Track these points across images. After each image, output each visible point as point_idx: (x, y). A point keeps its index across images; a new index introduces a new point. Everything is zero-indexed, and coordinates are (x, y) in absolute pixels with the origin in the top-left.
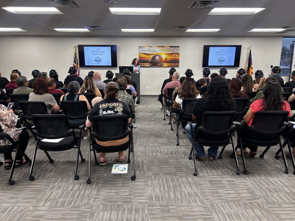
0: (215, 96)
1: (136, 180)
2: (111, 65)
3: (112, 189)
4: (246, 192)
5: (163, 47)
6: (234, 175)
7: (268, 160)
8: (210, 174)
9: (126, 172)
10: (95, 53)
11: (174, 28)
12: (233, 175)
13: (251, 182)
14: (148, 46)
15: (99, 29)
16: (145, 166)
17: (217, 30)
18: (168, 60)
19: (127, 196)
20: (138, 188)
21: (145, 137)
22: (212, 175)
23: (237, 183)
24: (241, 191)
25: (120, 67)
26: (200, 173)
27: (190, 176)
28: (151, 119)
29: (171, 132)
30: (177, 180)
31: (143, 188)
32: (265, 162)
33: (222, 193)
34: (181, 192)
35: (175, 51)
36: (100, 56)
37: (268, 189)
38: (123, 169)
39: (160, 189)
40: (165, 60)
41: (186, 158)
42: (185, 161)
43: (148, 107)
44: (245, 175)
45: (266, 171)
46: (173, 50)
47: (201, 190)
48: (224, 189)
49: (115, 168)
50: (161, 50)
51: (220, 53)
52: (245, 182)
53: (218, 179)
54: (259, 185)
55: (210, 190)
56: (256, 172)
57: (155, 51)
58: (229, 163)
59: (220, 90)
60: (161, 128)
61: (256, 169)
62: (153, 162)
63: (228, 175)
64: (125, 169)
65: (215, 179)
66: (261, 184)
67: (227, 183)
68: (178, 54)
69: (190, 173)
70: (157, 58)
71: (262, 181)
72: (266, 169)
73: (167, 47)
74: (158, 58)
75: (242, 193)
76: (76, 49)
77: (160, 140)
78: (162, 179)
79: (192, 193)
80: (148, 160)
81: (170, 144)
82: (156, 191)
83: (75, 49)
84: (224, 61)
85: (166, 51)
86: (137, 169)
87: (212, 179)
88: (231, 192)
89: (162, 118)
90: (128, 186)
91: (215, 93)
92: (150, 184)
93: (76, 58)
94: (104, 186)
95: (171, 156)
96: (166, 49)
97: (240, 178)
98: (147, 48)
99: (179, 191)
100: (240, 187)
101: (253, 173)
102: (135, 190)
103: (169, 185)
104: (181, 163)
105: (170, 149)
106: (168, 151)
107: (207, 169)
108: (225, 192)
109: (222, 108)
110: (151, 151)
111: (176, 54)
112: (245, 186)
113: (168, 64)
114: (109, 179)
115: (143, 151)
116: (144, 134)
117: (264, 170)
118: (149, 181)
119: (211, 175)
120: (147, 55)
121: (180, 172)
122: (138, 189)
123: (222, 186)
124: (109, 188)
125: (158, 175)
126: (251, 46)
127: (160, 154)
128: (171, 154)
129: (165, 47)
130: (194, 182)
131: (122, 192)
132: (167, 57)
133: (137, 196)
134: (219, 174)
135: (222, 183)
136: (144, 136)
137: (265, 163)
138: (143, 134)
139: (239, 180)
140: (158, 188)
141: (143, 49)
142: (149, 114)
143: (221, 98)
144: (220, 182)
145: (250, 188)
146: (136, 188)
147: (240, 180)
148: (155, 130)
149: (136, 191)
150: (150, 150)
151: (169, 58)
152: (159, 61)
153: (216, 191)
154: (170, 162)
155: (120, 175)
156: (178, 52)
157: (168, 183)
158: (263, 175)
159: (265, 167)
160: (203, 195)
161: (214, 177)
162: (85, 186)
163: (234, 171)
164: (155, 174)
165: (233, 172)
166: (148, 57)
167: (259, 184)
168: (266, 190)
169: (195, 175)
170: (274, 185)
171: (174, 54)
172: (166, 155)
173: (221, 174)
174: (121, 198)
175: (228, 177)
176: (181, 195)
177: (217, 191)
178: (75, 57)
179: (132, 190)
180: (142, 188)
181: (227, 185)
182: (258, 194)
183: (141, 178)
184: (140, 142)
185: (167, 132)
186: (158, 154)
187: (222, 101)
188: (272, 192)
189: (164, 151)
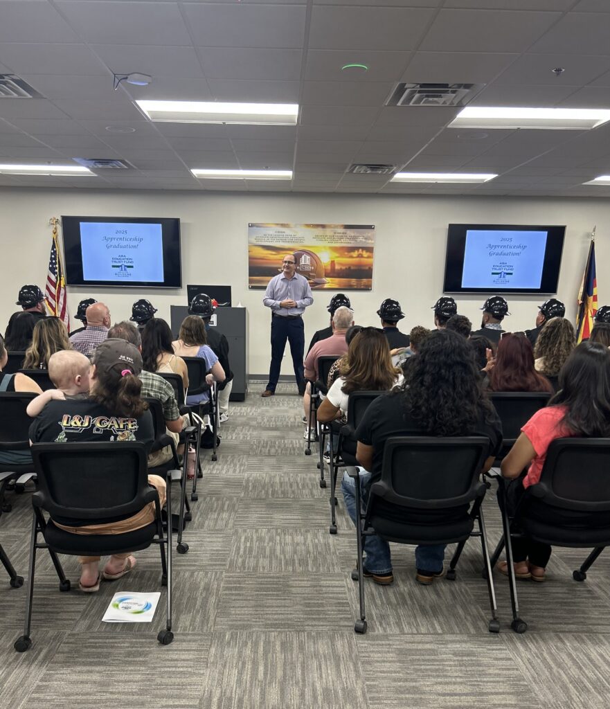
0: (428, 388)
1: (174, 645)
2: (163, 281)
3: (91, 672)
4: (507, 688)
5: (323, 226)
6: (482, 635)
7: (596, 589)
8: (406, 629)
9: (148, 617)
10: (115, 243)
11: (353, 170)
12: (479, 634)
13: (529, 660)
14: (278, 224)
15: (123, 169)
16: (213, 600)
17: (488, 177)
18: (337, 267)
19: (133, 694)
20: (174, 669)
21: (236, 508)
22: (412, 634)
23: (485, 660)
24: (489, 688)
25: (189, 287)
26: (378, 623)
27: (342, 635)
28: (269, 450)
29: (318, 491)
30: (301, 648)
31: (190, 669)
32: (587, 595)
33: (430, 693)
34: (304, 685)
35: (361, 239)
36: (129, 253)
37: (577, 683)
38: (140, 609)
39: (240, 673)
40: (329, 268)
41: (346, 577)
42: (341, 587)
43: (267, 411)
44: (513, 635)
45: (583, 623)
46: (354, 238)
47: (368, 679)
48: (439, 680)
49: (117, 606)
50: (316, 237)
51: (499, 250)
52: (510, 659)
53: (428, 646)
54: (550, 668)
55: (395, 680)
56: (551, 626)
57: (301, 240)
58: (474, 595)
59: (443, 371)
60: (291, 480)
61: (553, 617)
62: (241, 588)
63: (461, 633)
64: (148, 606)
65: (419, 647)
66: (559, 665)
67: (454, 661)
68: (370, 250)
69: (346, 623)
70: (305, 260)
71: (564, 656)
72: (586, 616)
73: (336, 227)
74: (308, 262)
75: (492, 694)
76: (56, 229)
77: (279, 517)
78: (256, 644)
79: (335, 691)
80: (227, 581)
81: (307, 531)
82: (225, 680)
83: (52, 229)
84: (511, 274)
85: (332, 238)
86: (186, 608)
87: (408, 646)
88: (458, 689)
89: (302, 449)
90: (144, 663)
91: (428, 379)
92: (212, 660)
93: (55, 259)
94: (68, 662)
95: (300, 569)
96: (332, 234)
97: (496, 643)
98: (272, 231)
99: (297, 683)
100: (490, 674)
101: (543, 629)
102: (161, 675)
103: (272, 662)
104: (326, 593)
105: (303, 548)
106: (295, 552)
107: (401, 612)
108: (439, 688)
109: (444, 428)
110: (241, 552)
111: (363, 248)
112: (509, 669)
113: (337, 280)
114: (90, 640)
115: (217, 550)
116: (235, 499)
117: (576, 620)
118: (213, 650)
119: (410, 632)
120: (274, 253)
121: (314, 619)
122: (174, 672)
123: (437, 670)
124: (85, 668)
125: (244, 627)
126: (594, 230)
127: (266, 562)
128: (303, 562)
129: (330, 226)
130: (350, 656)
131: (118, 682)
132: (336, 260)
133: (163, 696)
134: (435, 629)
135: (437, 661)
136: (234, 506)
137: (585, 598)
138: (230, 499)
139: (493, 650)
140: (235, 672)
141: (262, 232)
142: (266, 435)
143: (445, 397)
144: (433, 657)
145: (521, 678)
146: (166, 669)
147: (496, 650)
148: (272, 486)
149: (164, 680)
150: (242, 547)
151: (343, 261)
152: (312, 271)
153: (414, 684)
154: (293, 589)
155: (129, 626)
156: (369, 243)
157: (270, 655)
158: (570, 636)
159: (584, 612)
160: (368, 696)
161: (418, 638)
162: (10, 660)
163: (484, 620)
164: (237, 627)
165: (481, 624)
166: (278, 257)
167: (553, 666)
168: (570, 686)
169: (360, 631)
170: (597, 667)
171: (357, 248)
172: (286, 564)
173: (440, 631)
174: (111, 700)
175: (459, 642)
176: (302, 695)
177: (418, 684)
178: (52, 254)
179: (153, 674)
180: (185, 669)
181: (450, 666)
182: (541, 697)
183: (189, 637)
184: (216, 522)
185: (306, 491)
186: (264, 562)
187: (446, 405)
188: (588, 691)
189: (283, 552)
